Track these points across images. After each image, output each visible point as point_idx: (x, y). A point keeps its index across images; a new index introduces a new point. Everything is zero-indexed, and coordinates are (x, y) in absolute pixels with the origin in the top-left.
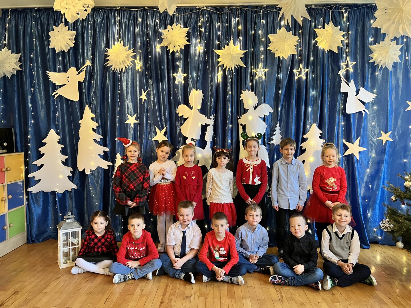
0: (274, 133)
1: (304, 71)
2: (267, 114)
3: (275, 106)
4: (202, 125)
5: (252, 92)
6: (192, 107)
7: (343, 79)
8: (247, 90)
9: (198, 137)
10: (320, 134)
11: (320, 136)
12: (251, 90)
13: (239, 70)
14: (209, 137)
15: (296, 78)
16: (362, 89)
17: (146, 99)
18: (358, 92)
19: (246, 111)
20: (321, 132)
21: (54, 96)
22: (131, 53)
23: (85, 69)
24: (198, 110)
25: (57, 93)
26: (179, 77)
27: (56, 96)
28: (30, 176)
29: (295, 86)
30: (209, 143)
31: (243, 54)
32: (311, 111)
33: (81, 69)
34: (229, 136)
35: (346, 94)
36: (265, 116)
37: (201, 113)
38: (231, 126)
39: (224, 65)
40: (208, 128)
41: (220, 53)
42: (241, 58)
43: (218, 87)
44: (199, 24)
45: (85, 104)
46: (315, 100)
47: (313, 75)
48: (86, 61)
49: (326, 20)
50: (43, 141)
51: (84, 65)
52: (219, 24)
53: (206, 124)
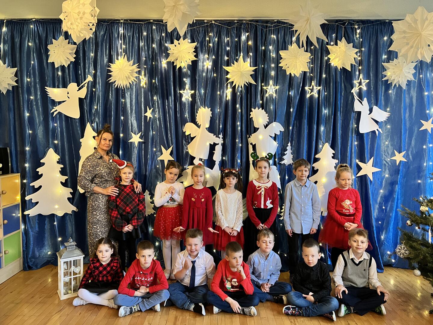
0: (286, 153)
1: (316, 89)
2: (278, 133)
3: (286, 125)
4: (210, 144)
5: (262, 110)
6: (200, 125)
7: (356, 97)
8: (257, 108)
9: (205, 157)
10: (333, 154)
11: (333, 156)
12: (261, 108)
13: (248, 87)
14: (217, 157)
15: (308, 96)
16: (375, 108)
17: (152, 117)
18: (371, 111)
19: (256, 130)
20: (334, 152)
21: (53, 113)
22: (135, 68)
23: (86, 85)
24: (206, 128)
25: (56, 110)
26: (187, 95)
27: (55, 113)
28: (27, 198)
29: (307, 104)
30: (217, 163)
31: (253, 71)
32: (324, 129)
33: (82, 84)
34: (238, 155)
35: (359, 113)
36: (275, 134)
37: (209, 132)
38: (240, 145)
39: (233, 82)
40: (217, 147)
41: (229, 69)
42: (251, 75)
43: (227, 104)
44: (207, 39)
45: (87, 122)
46: (328, 118)
47: (326, 93)
48: (88, 77)
49: (339, 37)
50: (41, 161)
51: (85, 80)
52: (228, 39)
53: (214, 143)
